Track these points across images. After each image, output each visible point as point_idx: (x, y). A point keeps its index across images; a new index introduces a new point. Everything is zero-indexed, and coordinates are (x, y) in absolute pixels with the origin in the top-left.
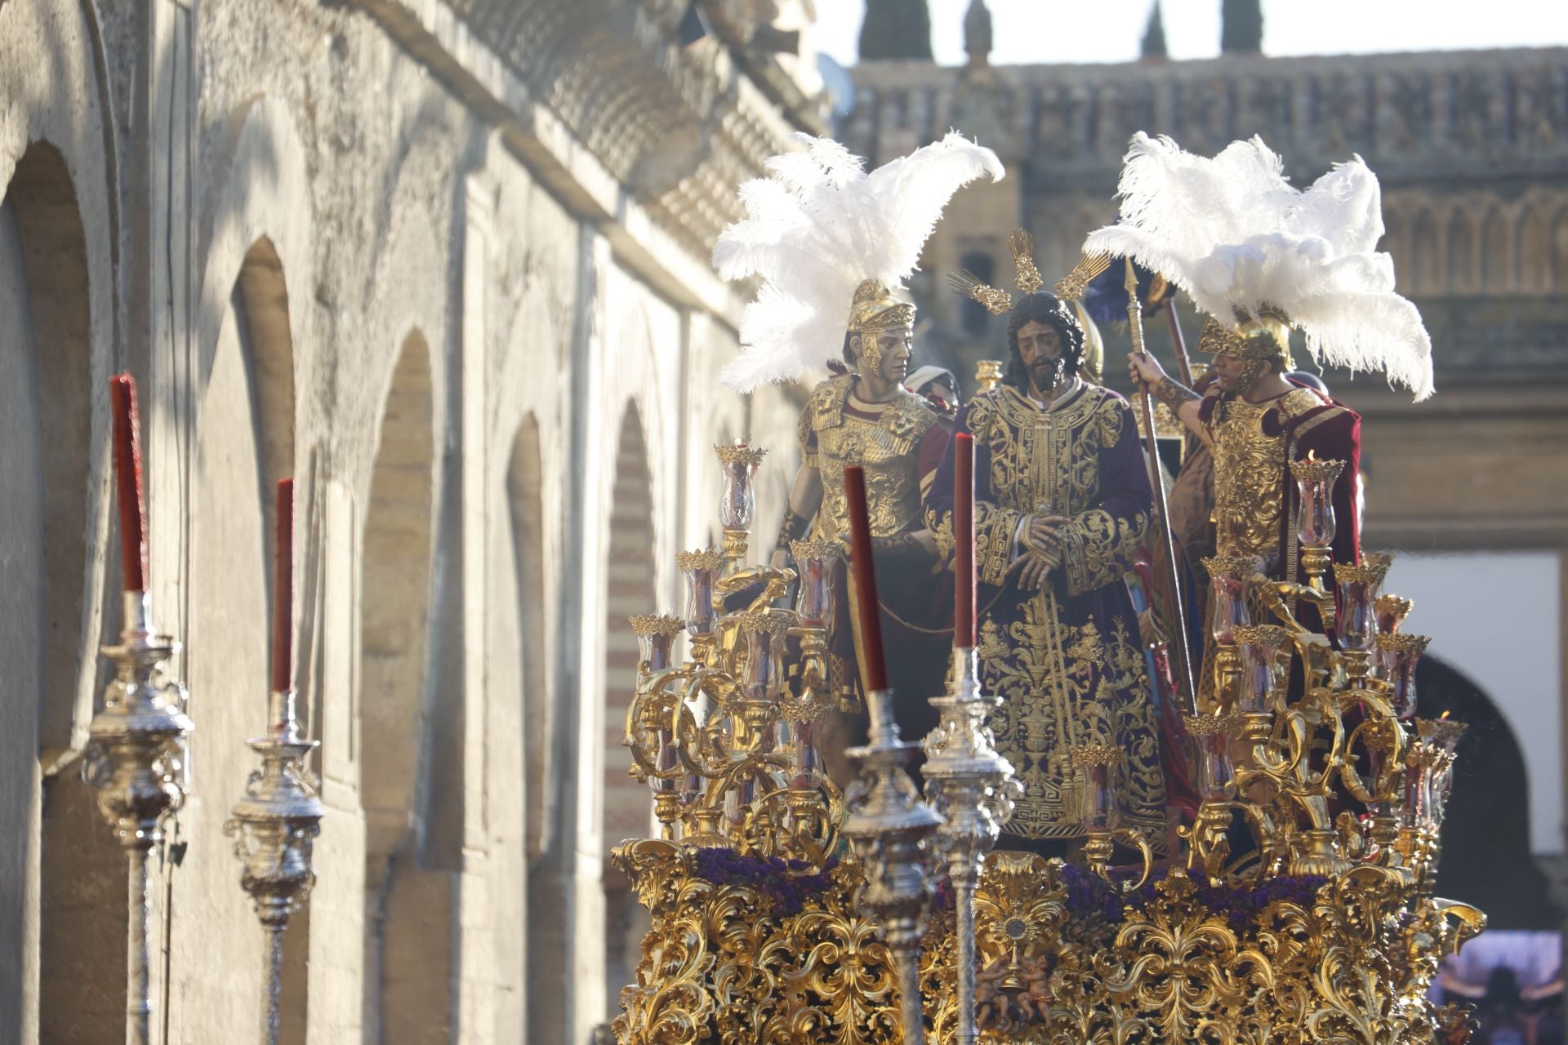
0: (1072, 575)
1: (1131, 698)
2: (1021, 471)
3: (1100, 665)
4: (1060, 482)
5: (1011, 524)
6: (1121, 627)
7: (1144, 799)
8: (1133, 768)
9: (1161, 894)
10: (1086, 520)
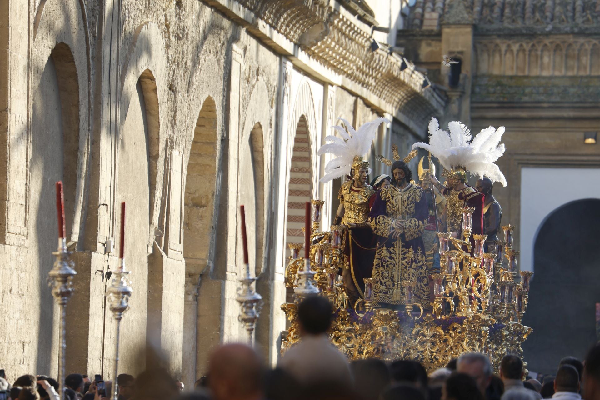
0: (407, 235)
1: (422, 268)
2: (394, 208)
3: (413, 259)
4: (404, 211)
5: (390, 222)
6: (420, 249)
7: (424, 295)
8: (421, 287)
9: (425, 321)
10: (411, 221)
